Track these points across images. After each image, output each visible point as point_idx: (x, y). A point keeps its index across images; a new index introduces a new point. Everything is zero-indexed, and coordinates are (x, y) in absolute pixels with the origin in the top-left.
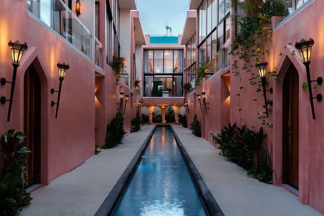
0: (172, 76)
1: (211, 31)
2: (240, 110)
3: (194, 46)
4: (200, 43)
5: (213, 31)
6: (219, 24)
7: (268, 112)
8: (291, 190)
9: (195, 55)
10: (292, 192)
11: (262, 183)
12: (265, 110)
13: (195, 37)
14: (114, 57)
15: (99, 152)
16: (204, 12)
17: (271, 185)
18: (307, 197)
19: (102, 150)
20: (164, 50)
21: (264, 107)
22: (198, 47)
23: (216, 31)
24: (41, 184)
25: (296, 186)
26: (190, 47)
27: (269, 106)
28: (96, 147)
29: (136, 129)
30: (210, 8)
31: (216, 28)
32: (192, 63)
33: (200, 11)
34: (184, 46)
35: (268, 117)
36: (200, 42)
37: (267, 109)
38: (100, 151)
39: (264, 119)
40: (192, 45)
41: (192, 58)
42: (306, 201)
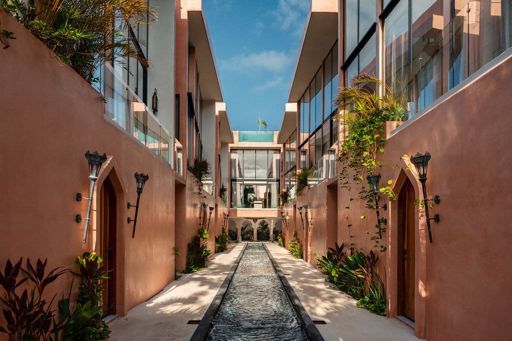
0: (266, 182)
1: (314, 130)
2: (349, 226)
3: (294, 145)
4: (301, 144)
5: (317, 130)
6: (324, 122)
7: (382, 232)
8: (406, 322)
9: (295, 156)
10: (407, 325)
11: (374, 315)
12: (378, 230)
13: (294, 134)
14: (196, 161)
15: (179, 277)
16: (307, 105)
17: (384, 317)
18: (423, 330)
19: (183, 275)
20: (256, 149)
21: (377, 226)
22: (299, 148)
23: (320, 130)
24: (117, 315)
25: (412, 318)
26: (288, 147)
27: (382, 226)
28: (176, 271)
29: (222, 248)
30: (313, 100)
31: (320, 127)
32: (292, 167)
33: (302, 104)
34: (281, 146)
35: (381, 238)
36: (302, 142)
37: (380, 229)
38: (181, 276)
39: (378, 240)
40: (291, 144)
41: (291, 161)
42: (423, 334)
